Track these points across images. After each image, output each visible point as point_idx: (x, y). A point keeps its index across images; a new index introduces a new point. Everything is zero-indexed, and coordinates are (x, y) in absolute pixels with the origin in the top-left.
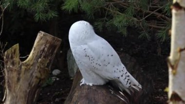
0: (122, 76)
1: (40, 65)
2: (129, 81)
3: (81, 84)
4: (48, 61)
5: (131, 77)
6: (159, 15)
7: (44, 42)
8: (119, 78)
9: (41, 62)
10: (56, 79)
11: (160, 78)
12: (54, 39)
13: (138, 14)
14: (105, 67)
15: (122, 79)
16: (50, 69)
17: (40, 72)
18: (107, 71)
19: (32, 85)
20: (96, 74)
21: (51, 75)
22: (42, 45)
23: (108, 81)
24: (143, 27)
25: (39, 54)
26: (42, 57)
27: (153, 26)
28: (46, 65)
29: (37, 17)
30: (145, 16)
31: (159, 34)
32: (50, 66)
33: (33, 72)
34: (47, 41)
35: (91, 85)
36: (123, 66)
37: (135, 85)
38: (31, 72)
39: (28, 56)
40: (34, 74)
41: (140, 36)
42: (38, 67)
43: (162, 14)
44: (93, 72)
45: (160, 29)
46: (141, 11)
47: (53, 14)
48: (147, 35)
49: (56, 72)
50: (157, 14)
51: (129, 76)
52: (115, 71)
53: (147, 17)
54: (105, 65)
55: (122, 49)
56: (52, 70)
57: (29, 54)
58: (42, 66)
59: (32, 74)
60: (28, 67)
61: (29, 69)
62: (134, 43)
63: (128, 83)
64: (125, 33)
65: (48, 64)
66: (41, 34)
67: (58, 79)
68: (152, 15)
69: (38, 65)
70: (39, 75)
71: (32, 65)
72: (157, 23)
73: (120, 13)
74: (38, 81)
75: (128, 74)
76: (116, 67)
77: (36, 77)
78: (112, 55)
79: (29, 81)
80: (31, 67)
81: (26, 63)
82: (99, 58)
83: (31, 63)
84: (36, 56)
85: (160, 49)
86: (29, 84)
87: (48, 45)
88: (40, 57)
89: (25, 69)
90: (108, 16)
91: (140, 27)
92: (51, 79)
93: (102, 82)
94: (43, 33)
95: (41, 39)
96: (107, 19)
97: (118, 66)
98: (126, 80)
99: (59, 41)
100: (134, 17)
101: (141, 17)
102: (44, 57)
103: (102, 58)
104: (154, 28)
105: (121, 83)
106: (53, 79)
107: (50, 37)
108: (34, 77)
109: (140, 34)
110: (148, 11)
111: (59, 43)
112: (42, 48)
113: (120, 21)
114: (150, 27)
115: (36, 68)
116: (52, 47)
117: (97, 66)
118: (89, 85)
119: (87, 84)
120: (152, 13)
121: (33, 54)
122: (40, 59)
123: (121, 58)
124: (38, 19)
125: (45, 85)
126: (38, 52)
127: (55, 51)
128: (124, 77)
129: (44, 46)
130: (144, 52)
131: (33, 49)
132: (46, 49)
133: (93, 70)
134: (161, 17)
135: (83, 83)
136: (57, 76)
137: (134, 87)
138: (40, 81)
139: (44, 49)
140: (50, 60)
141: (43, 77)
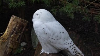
0: (70, 47)
1: (12, 39)
2: (75, 51)
3: (41, 53)
4: (18, 36)
5: (77, 48)
6: (97, 4)
7: (15, 23)
8: (68, 48)
9: (13, 37)
10: (23, 49)
11: (97, 49)
12: (22, 21)
13: (82, 4)
14: (58, 41)
15: (70, 49)
16: (19, 42)
17: (12, 44)
18: (59, 43)
19: (7, 53)
21: (20, 46)
22: (14, 25)
23: (60, 51)
24: (85, 12)
25: (12, 32)
26: (14, 33)
27: (92, 12)
28: (17, 39)
29: (10, 5)
30: (86, 6)
31: (96, 18)
32: (20, 40)
33: (8, 44)
34: (18, 22)
35: (48, 53)
36: (71, 40)
37: (79, 54)
38: (6, 44)
39: (4, 33)
40: (8, 45)
41: (83, 19)
42: (11, 41)
43: (99, 4)
44: (50, 44)
45: (97, 14)
46: (83, 2)
47: (22, 3)
48: (88, 18)
49: (23, 44)
50: (95, 3)
51: (75, 47)
52: (65, 44)
53: (88, 6)
54: (58, 39)
55: (70, 28)
56: (21, 42)
57: (5, 31)
58: (14, 40)
59: (7, 45)
60: (4, 40)
61: (5, 42)
62: (78, 24)
63: (75, 52)
64: (72, 17)
65: (18, 38)
66: (13, 18)
67: (24, 49)
68: (91, 4)
69: (11, 39)
70: (11, 46)
71: (7, 39)
72: (95, 10)
73: (69, 3)
74: (11, 50)
75: (75, 46)
76: (66, 41)
77: (10, 47)
78: (63, 33)
79: (5, 50)
80: (6, 41)
81: (2, 38)
82: (54, 35)
83: (6, 38)
84: (10, 33)
85: (97, 28)
86: (5, 52)
87: (18, 25)
88: (13, 34)
89: (2, 42)
91: (83, 12)
92: (20, 49)
93: (56, 52)
94: (15, 16)
95: (13, 21)
96: (60, 7)
97: (67, 40)
98: (73, 50)
99: (26, 22)
100: (79, 6)
101: (84, 6)
102: (16, 33)
103: (56, 35)
104: (92, 13)
105: (69, 52)
106: (22, 49)
107: (19, 20)
108: (8, 48)
109: (83, 18)
110: (89, 2)
111: (26, 24)
112: (14, 27)
113: (69, 8)
114: (90, 13)
115: (10, 41)
116: (21, 26)
118: (47, 53)
119: (46, 53)
120: (92, 3)
121: (8, 31)
122: (12, 35)
123: (69, 34)
124: (11, 6)
125: (15, 53)
126: (11, 30)
127: (23, 30)
128: (72, 48)
129: (15, 26)
130: (86, 30)
131: (8, 28)
132: (17, 28)
134: (98, 6)
135: (42, 52)
136: (24, 47)
137: (78, 55)
139: (15, 28)
140: (20, 36)
141: (14, 48)
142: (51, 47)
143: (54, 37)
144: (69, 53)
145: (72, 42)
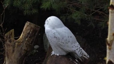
0: (77, 50)
1: (27, 42)
2: (82, 53)
3: (52, 55)
4: (32, 40)
7: (29, 28)
8: (75, 51)
10: (36, 51)
12: (35, 26)
13: (88, 12)
16: (33, 45)
17: (27, 46)
19: (22, 54)
20: (61, 48)
21: (34, 49)
22: (28, 30)
23: (68, 53)
24: (91, 20)
25: (26, 36)
26: (28, 37)
27: (97, 19)
28: (31, 42)
30: (92, 13)
31: (100, 24)
32: (33, 43)
33: (22, 47)
34: (32, 27)
35: (58, 55)
36: (78, 43)
37: (85, 56)
38: (21, 47)
39: (19, 37)
40: (23, 48)
41: (88, 25)
42: (26, 44)
43: (102, 12)
44: (59, 47)
45: (101, 21)
46: (89, 10)
47: (35, 11)
48: (93, 24)
49: (36, 47)
50: (99, 12)
51: (81, 50)
52: (73, 47)
54: (66, 43)
55: (77, 33)
57: (20, 35)
58: (28, 43)
59: (22, 48)
60: (20, 43)
61: (20, 45)
62: (84, 30)
63: (81, 54)
64: (79, 23)
65: (32, 42)
66: (27, 24)
67: (37, 51)
69: (25, 42)
70: (26, 48)
71: (22, 42)
72: (99, 17)
73: (77, 11)
74: (26, 52)
75: (81, 48)
77: (24, 50)
78: (71, 37)
79: (20, 52)
80: (22, 44)
81: (18, 41)
82: (63, 38)
83: (21, 41)
84: (25, 37)
85: (101, 34)
86: (20, 54)
87: (32, 30)
88: (27, 38)
89: (18, 45)
90: (69, 12)
91: (89, 19)
92: (33, 51)
93: (64, 54)
94: (29, 22)
95: (27, 27)
96: (68, 15)
97: (75, 43)
100: (85, 13)
101: (89, 13)
102: (30, 37)
104: (97, 20)
106: (35, 51)
107: (33, 25)
108: (23, 50)
110: (94, 10)
111: (39, 29)
112: (28, 32)
113: (76, 16)
114: (95, 20)
115: (24, 44)
116: (34, 31)
117: (62, 44)
118: (57, 55)
119: (56, 54)
120: (96, 11)
121: (23, 35)
122: (27, 39)
123: (76, 38)
124: (26, 14)
125: (29, 55)
127: (36, 34)
128: (78, 50)
129: (29, 31)
130: (91, 35)
131: (23, 32)
132: (31, 33)
133: (59, 46)
134: (102, 14)
135: (53, 54)
136: (37, 49)
137: (84, 56)
138: (27, 52)
139: (29, 32)
140: (33, 39)
141: (28, 50)
142: (60, 50)
143: (63, 41)
144: (76, 55)
145: (79, 45)
